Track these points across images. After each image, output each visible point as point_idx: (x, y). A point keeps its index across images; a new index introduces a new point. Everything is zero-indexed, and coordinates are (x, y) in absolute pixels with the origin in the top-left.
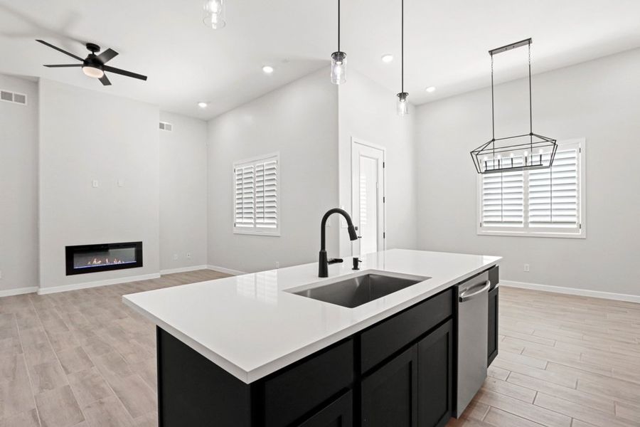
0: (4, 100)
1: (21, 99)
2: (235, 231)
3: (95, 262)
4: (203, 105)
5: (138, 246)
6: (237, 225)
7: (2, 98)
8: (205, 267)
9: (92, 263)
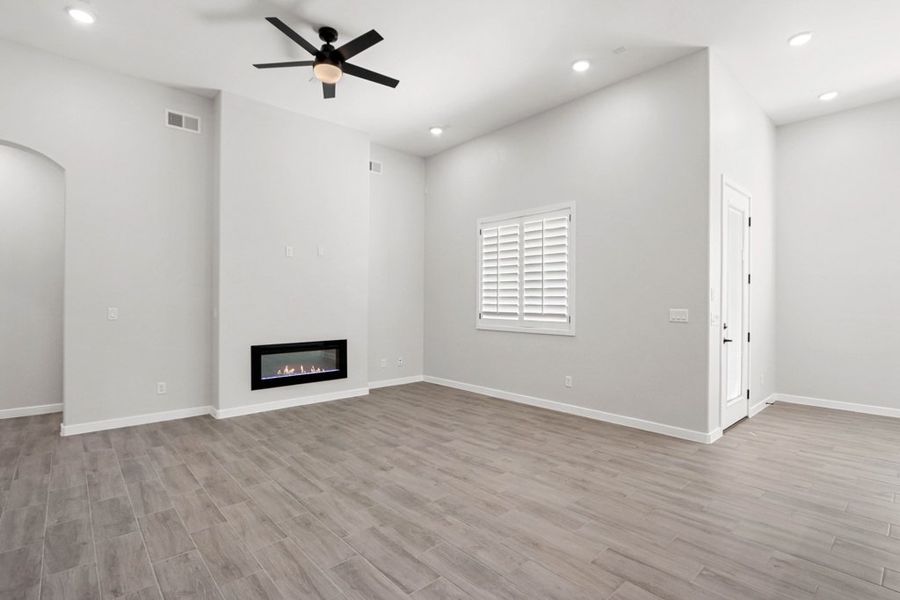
0: (172, 126)
1: (193, 124)
2: (480, 325)
3: (286, 370)
4: (437, 132)
5: (340, 347)
6: (484, 317)
7: (170, 123)
8: (420, 378)
9: (282, 371)
